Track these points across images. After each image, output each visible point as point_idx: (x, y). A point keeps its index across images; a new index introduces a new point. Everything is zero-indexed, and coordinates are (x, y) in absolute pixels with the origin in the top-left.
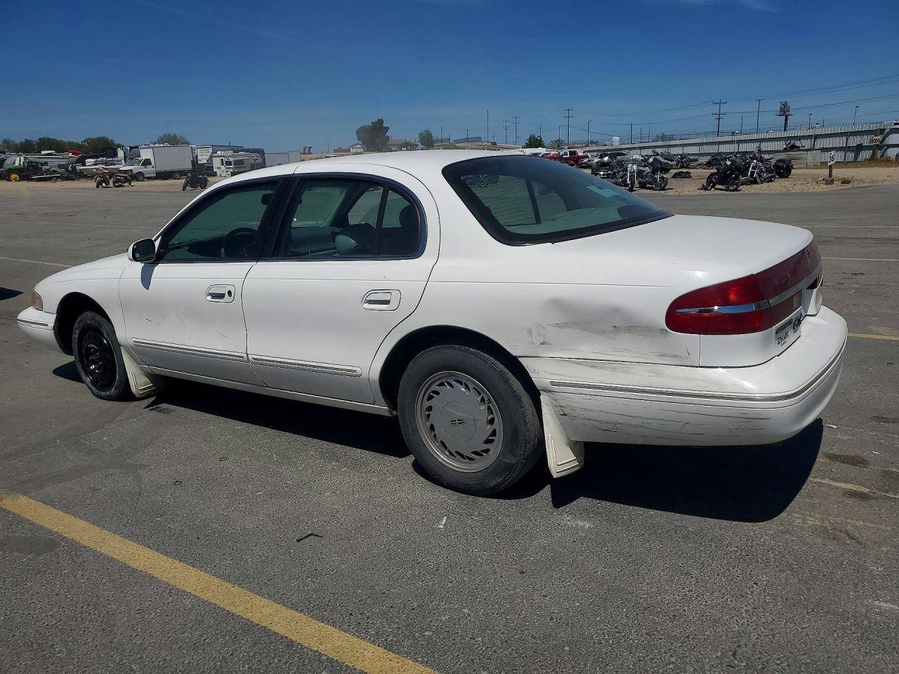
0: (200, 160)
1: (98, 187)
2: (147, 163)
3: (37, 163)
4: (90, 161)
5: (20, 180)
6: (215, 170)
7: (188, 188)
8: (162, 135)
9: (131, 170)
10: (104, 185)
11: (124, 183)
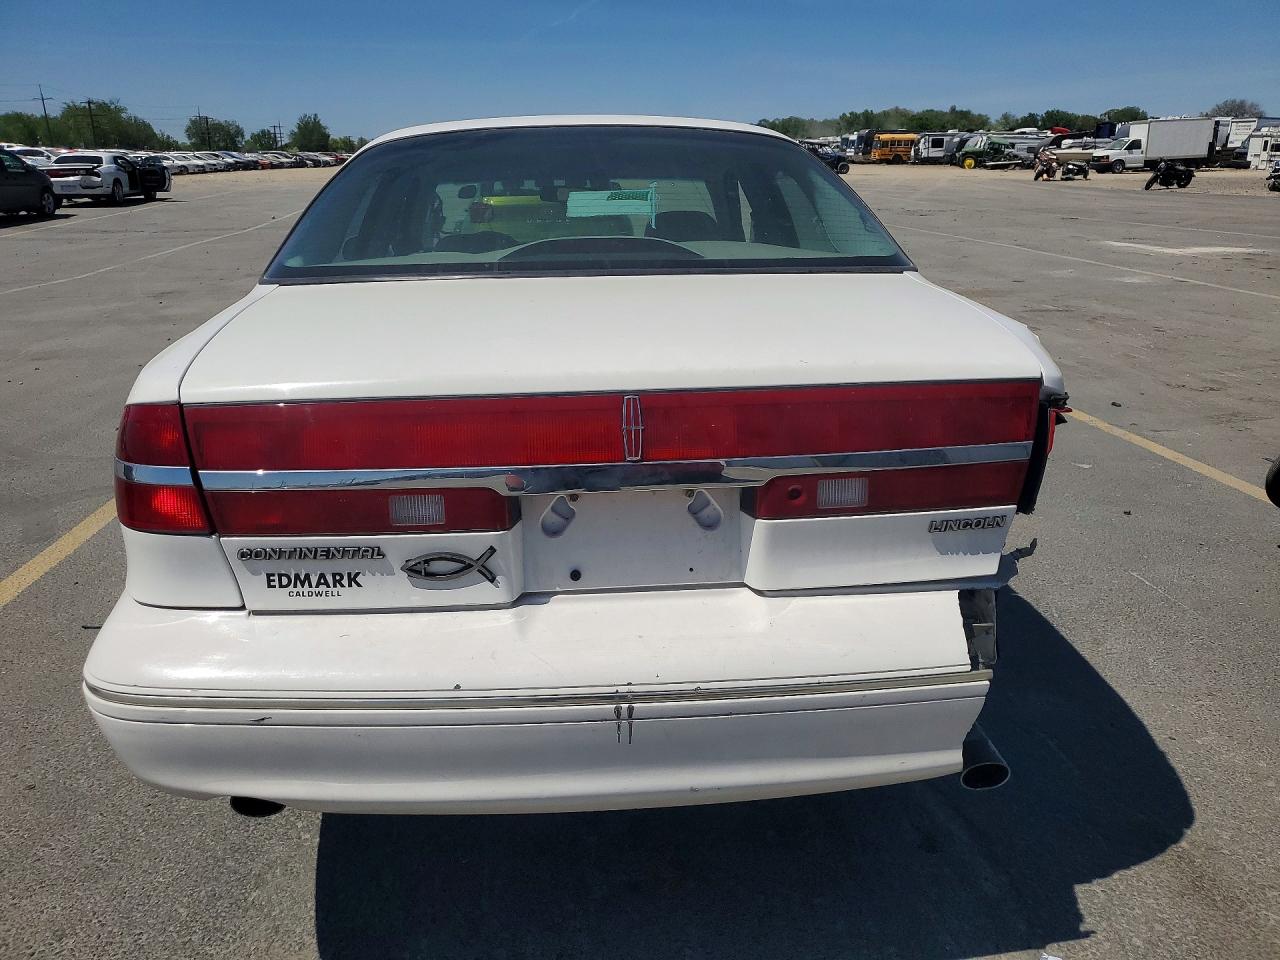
0: (1231, 142)
1: (1036, 179)
2: (1136, 145)
3: (999, 144)
4: (1067, 142)
5: (974, 167)
6: (1249, 159)
7: (1156, 186)
8: (1221, 102)
9: (1108, 157)
10: (1045, 176)
11: (1077, 174)
